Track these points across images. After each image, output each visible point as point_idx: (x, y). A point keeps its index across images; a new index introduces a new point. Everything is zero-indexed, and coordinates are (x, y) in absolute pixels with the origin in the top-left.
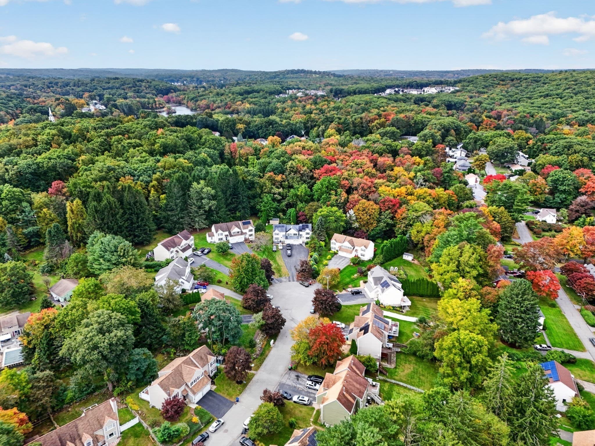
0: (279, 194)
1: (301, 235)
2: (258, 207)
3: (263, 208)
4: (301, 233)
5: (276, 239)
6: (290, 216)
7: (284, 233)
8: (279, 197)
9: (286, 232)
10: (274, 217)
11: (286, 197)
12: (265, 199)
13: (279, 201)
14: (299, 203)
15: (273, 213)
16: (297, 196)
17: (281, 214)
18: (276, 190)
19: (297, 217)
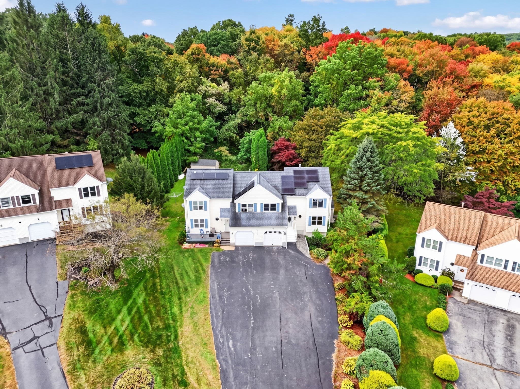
0: (220, 97)
1: (292, 210)
2: (157, 127)
3: (169, 129)
4: (291, 201)
5: (196, 223)
6: (248, 151)
7: (226, 203)
8: (220, 107)
9: (235, 196)
10: (202, 157)
11: (238, 107)
12: (178, 106)
13: (220, 117)
14: (273, 117)
15: (199, 144)
16: (268, 98)
17: (224, 150)
18: (212, 88)
19: (271, 154)
